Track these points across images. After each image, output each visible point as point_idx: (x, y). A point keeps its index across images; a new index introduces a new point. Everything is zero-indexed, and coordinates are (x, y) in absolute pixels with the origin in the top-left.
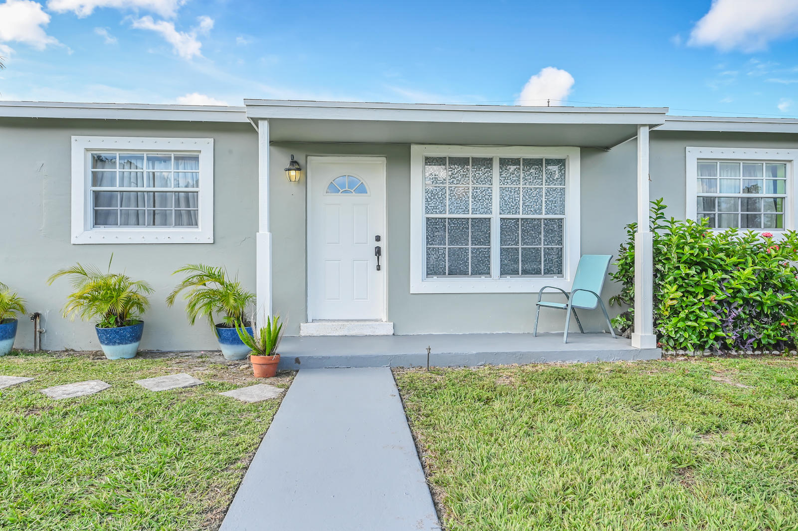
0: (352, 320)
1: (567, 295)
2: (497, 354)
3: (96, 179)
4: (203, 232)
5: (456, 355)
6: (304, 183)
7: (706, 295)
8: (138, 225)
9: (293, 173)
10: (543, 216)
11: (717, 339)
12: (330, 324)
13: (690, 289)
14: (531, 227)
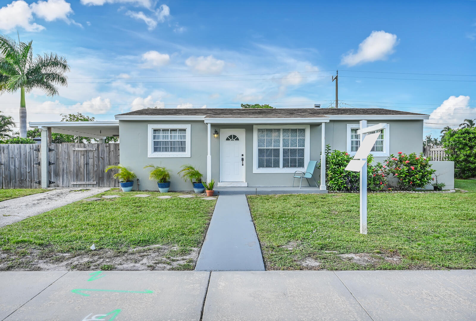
0: (234, 182)
1: (304, 174)
2: (277, 191)
3: (154, 137)
4: (187, 154)
5: (265, 191)
6: (219, 138)
7: (341, 174)
8: (166, 151)
9: (216, 135)
10: (297, 148)
11: (344, 187)
12: (227, 183)
13: (336, 172)
14: (293, 152)
